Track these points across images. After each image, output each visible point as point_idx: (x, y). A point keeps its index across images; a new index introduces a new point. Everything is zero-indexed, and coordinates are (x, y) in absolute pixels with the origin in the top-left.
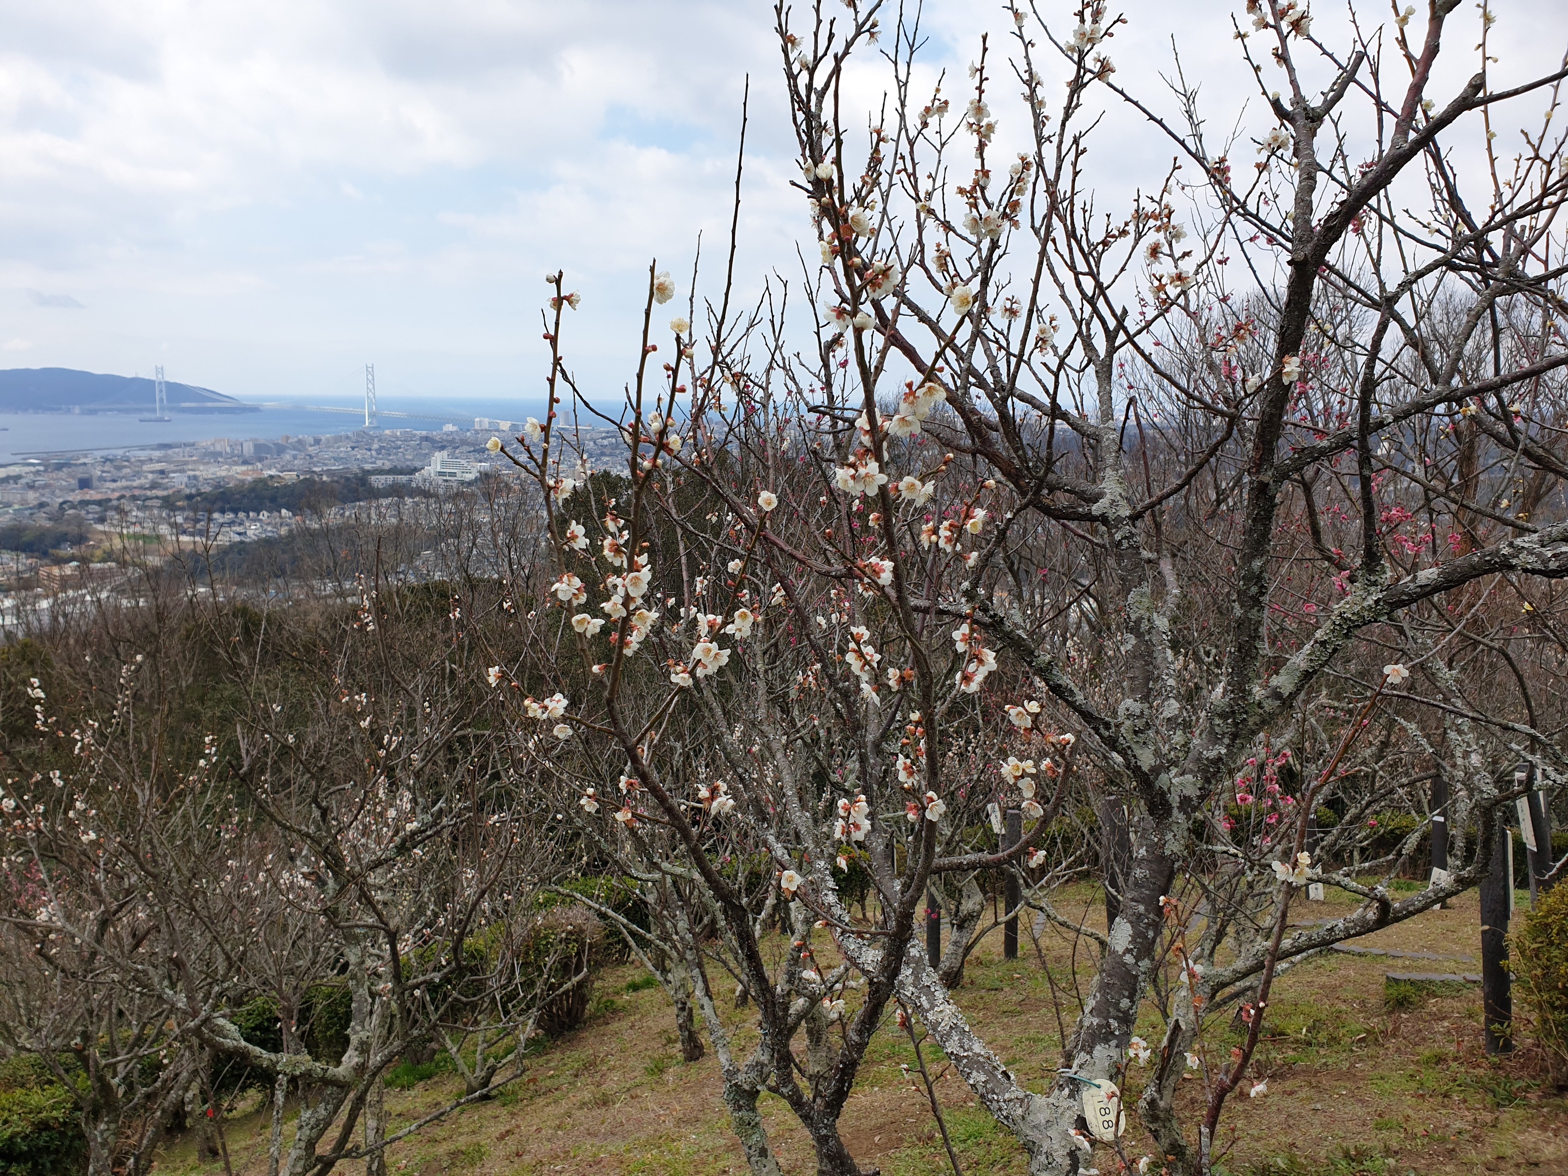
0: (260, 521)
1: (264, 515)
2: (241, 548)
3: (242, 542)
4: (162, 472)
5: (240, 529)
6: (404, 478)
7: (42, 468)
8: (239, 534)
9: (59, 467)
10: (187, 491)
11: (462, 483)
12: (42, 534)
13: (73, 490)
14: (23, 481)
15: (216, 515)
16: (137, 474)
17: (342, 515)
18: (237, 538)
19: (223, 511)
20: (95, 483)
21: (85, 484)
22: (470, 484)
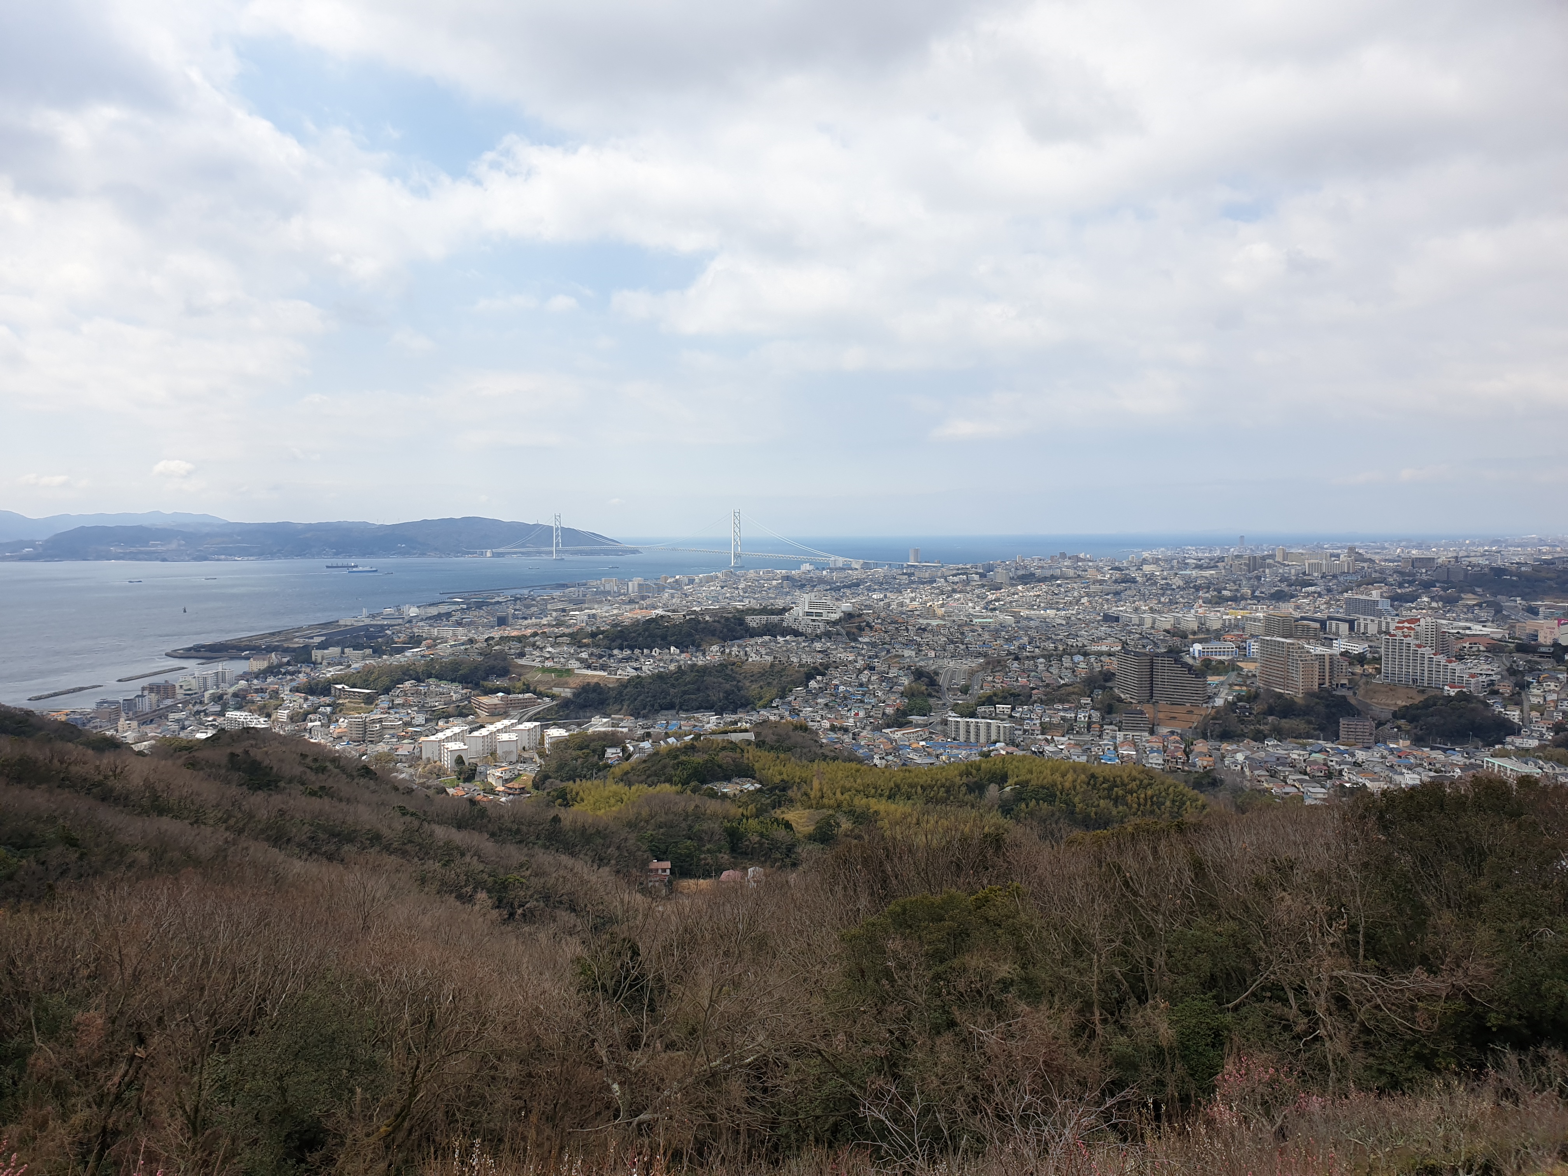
0: (653, 657)
1: (656, 652)
2: (637, 682)
3: (638, 677)
4: (564, 610)
5: (635, 665)
6: (775, 618)
7: (465, 606)
8: (636, 669)
9: (479, 606)
10: (589, 629)
11: (828, 622)
12: (475, 669)
13: (493, 627)
14: (453, 619)
15: (616, 652)
16: (543, 613)
17: (723, 652)
18: (634, 673)
19: (621, 649)
20: (511, 620)
21: (502, 622)
22: (835, 623)
